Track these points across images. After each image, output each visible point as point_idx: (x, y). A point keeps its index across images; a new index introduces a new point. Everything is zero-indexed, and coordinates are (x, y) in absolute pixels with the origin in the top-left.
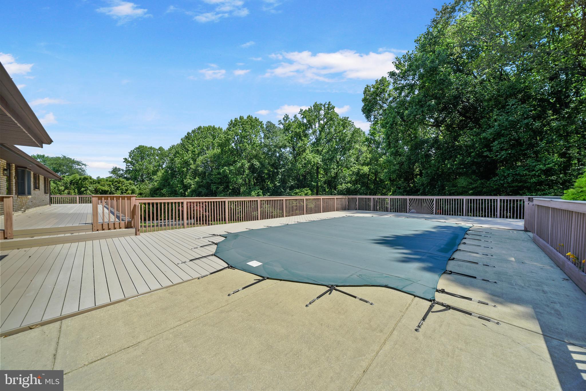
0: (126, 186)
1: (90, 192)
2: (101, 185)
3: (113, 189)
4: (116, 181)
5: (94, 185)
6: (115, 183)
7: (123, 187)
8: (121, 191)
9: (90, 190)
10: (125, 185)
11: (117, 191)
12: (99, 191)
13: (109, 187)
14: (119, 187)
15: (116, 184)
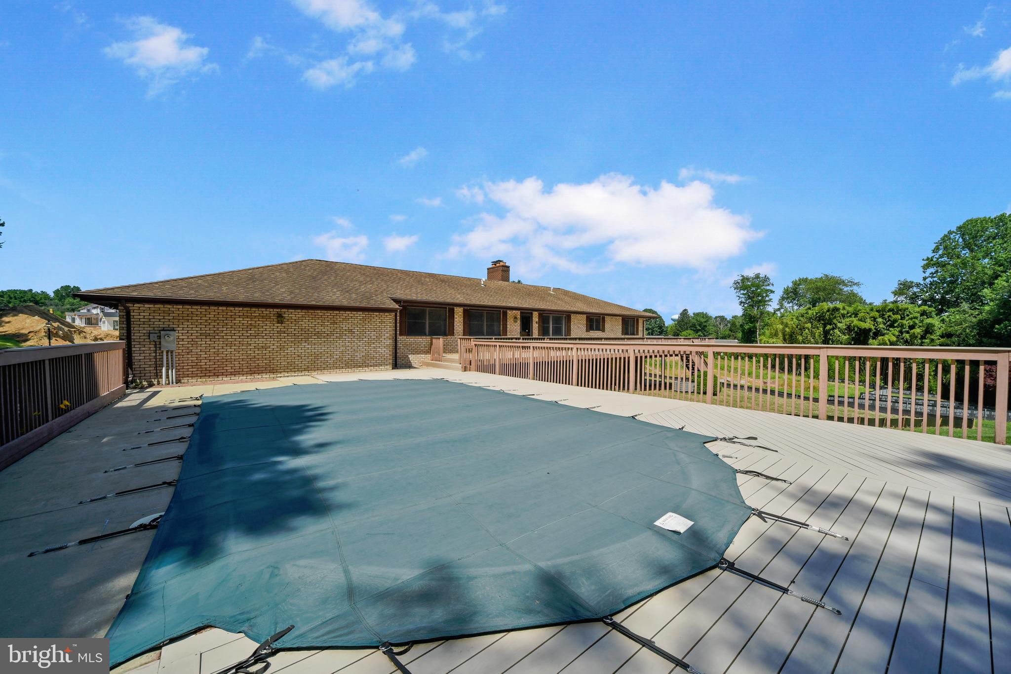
0: (911, 319)
1: (839, 333)
2: (859, 319)
3: (882, 326)
4: (890, 310)
5: (848, 320)
6: (888, 314)
7: (904, 322)
8: (900, 329)
9: (839, 328)
10: (911, 316)
11: (891, 329)
12: (854, 329)
13: (872, 323)
14: (895, 321)
15: (889, 316)
